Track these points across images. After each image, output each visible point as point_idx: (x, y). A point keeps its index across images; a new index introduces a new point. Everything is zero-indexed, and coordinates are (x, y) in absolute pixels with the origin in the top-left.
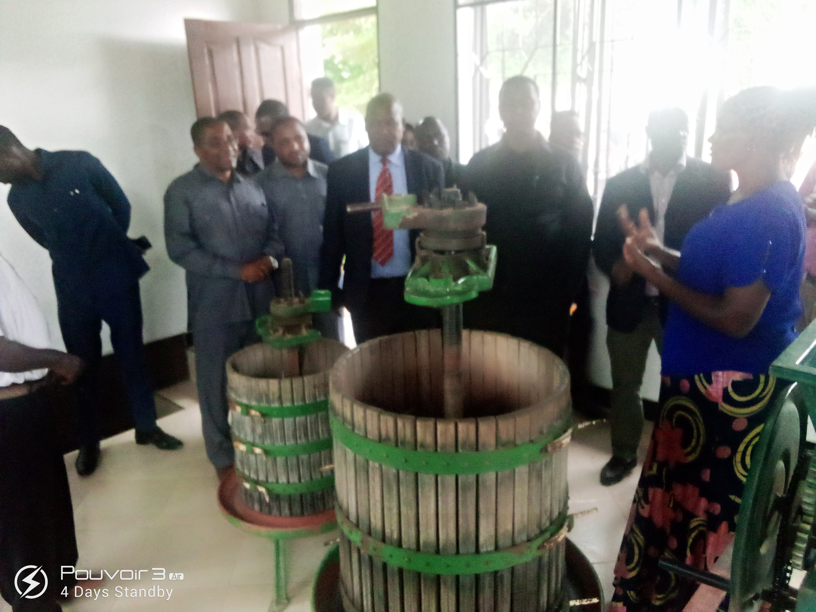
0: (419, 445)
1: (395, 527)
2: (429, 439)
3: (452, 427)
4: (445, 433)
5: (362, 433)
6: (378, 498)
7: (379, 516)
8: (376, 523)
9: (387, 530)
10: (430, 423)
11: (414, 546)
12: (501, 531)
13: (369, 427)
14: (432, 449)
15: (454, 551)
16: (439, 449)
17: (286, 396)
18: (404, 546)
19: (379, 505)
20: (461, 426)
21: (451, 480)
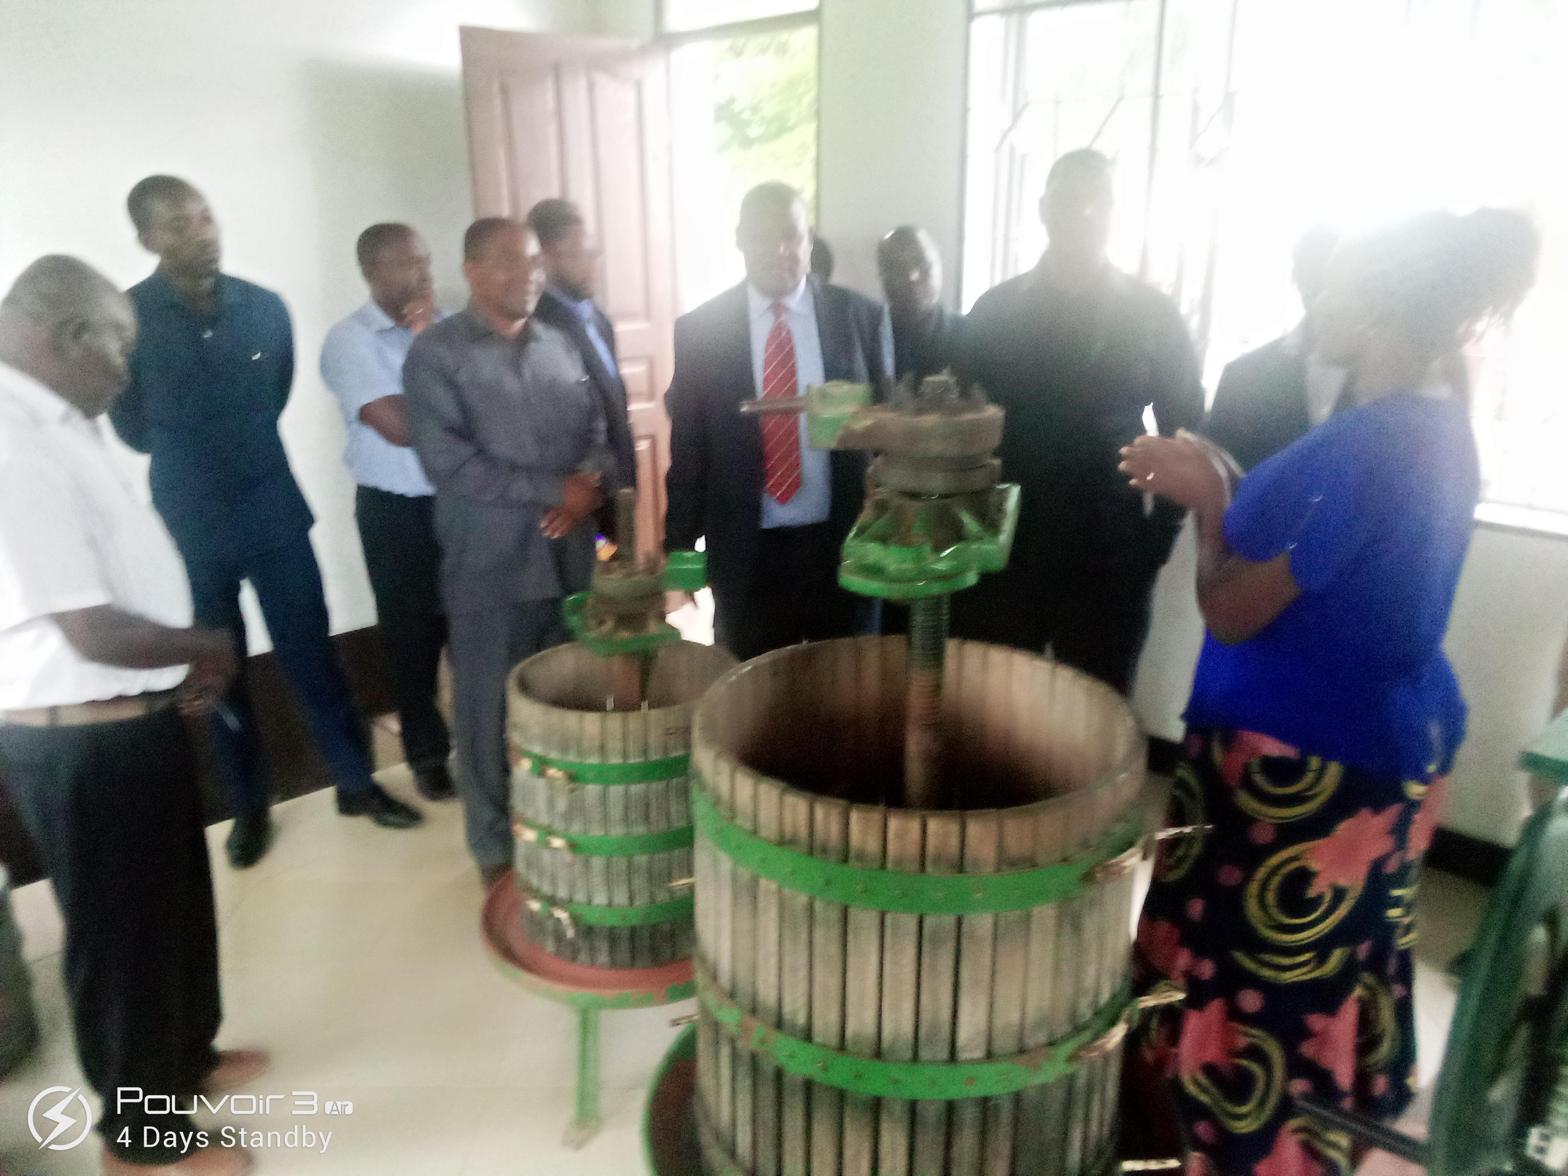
0: (852, 854)
1: (802, 1002)
2: (873, 846)
3: (915, 825)
4: (902, 835)
5: (748, 826)
6: (773, 947)
7: (772, 980)
8: (768, 994)
9: (787, 1009)
10: (875, 816)
11: (834, 1041)
12: (999, 1023)
13: (763, 816)
14: (876, 865)
15: (909, 1054)
16: (889, 866)
17: (615, 745)
18: (818, 1038)
19: (773, 961)
20: (934, 825)
21: (909, 922)
